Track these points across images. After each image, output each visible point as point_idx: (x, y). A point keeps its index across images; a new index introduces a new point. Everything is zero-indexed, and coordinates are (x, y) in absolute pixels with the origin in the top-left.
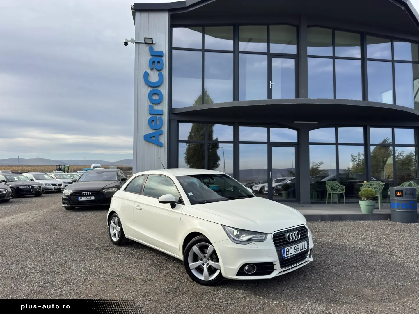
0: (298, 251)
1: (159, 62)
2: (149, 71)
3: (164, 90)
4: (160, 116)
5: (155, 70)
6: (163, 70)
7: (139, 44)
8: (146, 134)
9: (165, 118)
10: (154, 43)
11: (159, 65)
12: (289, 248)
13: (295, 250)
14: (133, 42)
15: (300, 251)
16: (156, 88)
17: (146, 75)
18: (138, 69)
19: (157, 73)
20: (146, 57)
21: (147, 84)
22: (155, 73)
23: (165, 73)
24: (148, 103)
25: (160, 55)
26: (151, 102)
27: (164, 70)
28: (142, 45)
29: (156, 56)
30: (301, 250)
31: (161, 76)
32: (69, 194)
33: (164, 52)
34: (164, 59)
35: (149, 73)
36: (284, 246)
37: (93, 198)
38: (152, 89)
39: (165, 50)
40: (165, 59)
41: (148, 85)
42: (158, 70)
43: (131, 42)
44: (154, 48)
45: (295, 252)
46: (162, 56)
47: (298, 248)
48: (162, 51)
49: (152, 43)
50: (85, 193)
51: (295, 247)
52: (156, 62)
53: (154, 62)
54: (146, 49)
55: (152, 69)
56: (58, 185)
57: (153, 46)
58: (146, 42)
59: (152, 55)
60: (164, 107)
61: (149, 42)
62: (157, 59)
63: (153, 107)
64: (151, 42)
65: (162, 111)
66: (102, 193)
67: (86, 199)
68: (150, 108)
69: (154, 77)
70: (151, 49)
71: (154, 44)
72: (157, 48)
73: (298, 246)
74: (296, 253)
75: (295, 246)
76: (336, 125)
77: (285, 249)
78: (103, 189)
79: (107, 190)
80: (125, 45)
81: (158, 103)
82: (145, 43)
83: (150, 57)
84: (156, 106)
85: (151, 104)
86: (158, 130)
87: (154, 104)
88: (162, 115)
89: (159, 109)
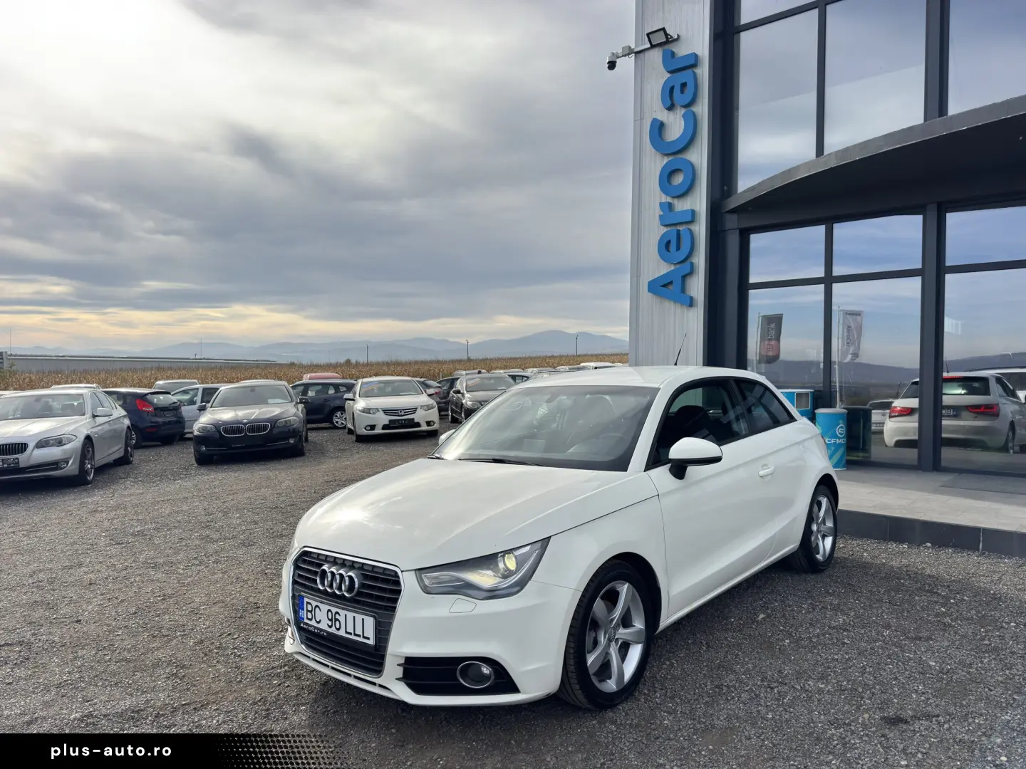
1: (684, 85)
2: (663, 115)
3: (700, 157)
4: (686, 226)
5: (678, 109)
9: (701, 229)
16: (679, 156)
20: (657, 78)
21: (657, 151)
22: (678, 115)
23: (703, 109)
25: (688, 65)
26: (666, 194)
27: (699, 102)
29: (681, 70)
33: (700, 56)
34: (699, 72)
38: (669, 159)
40: (703, 74)
42: (685, 106)
46: (694, 65)
48: (695, 53)
49: (668, 41)
52: (677, 87)
55: (671, 108)
57: (674, 46)
59: (670, 73)
60: (699, 202)
61: (660, 41)
63: (670, 205)
64: (665, 40)
65: (693, 212)
68: (662, 211)
69: (676, 126)
70: (667, 57)
71: (673, 41)
72: (681, 51)
81: (681, 192)
82: (651, 45)
83: (664, 76)
84: (678, 201)
85: (669, 200)
86: (683, 264)
87: (673, 197)
88: (692, 222)
89: (685, 209)
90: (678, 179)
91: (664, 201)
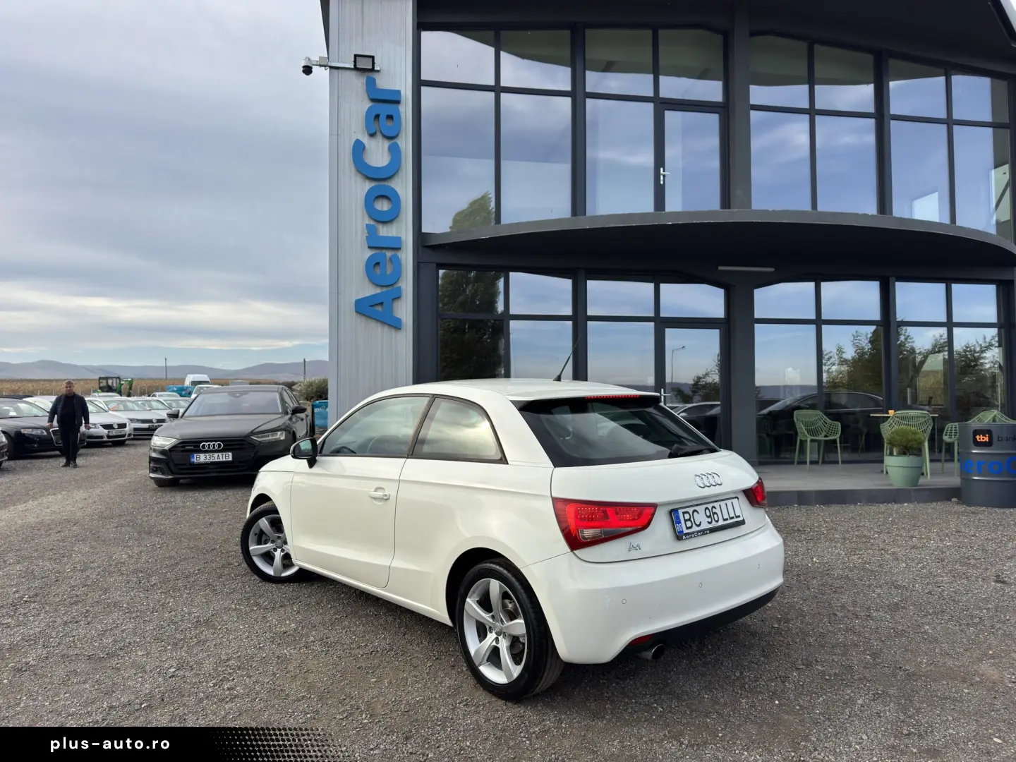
1: (390, 117)
2: (365, 140)
3: (403, 187)
4: (393, 253)
5: (379, 138)
6: (400, 135)
7: (340, 71)
8: (360, 297)
9: (407, 257)
10: (377, 68)
11: (389, 123)
14: (325, 66)
16: (382, 183)
17: (359, 149)
18: (338, 135)
19: (386, 144)
20: (359, 106)
21: (360, 172)
22: (380, 144)
23: (406, 144)
24: (363, 219)
25: (392, 100)
26: (371, 217)
27: (402, 135)
28: (348, 73)
29: (384, 102)
31: (395, 151)
32: (166, 448)
33: (403, 93)
34: (401, 108)
35: (367, 146)
37: (228, 457)
38: (373, 184)
39: (404, 85)
40: (406, 110)
41: (363, 175)
42: (389, 138)
43: (321, 66)
44: (377, 81)
46: (398, 102)
48: (397, 89)
49: (373, 70)
50: (209, 445)
52: (382, 118)
53: (377, 117)
54: (357, 83)
55: (372, 135)
56: (116, 427)
57: (375, 76)
58: (358, 66)
59: (373, 100)
60: (403, 231)
61: (365, 67)
62: (385, 109)
63: (376, 230)
64: (371, 67)
65: (399, 239)
66: (251, 444)
67: (211, 460)
68: (368, 233)
69: (378, 155)
70: (371, 84)
71: (378, 71)
72: (383, 83)
76: (818, 277)
78: (253, 433)
79: (262, 437)
80: (304, 72)
81: (388, 220)
82: (356, 68)
83: (367, 104)
84: (383, 228)
85: (372, 223)
86: (389, 288)
87: (378, 222)
88: (399, 249)
89: (390, 235)
90: (383, 206)
91: (367, 223)
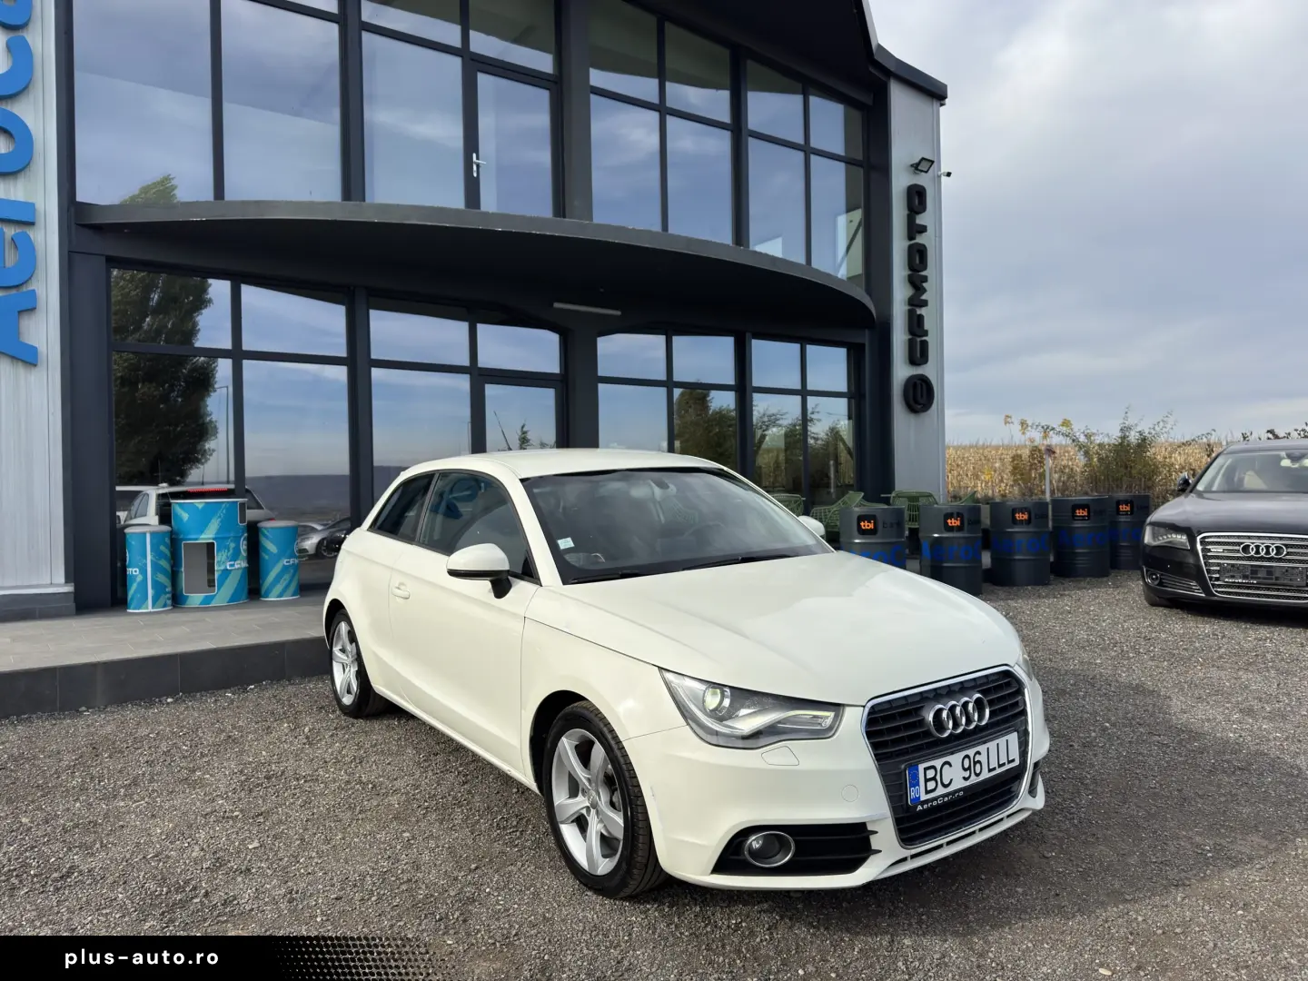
0: (977, 775)
12: (938, 763)
13: (965, 770)
15: (985, 775)
30: (990, 770)
36: (914, 758)
45: (965, 779)
47: (979, 762)
51: (967, 761)
73: (978, 753)
74: (968, 783)
75: (967, 756)
77: (921, 767)
